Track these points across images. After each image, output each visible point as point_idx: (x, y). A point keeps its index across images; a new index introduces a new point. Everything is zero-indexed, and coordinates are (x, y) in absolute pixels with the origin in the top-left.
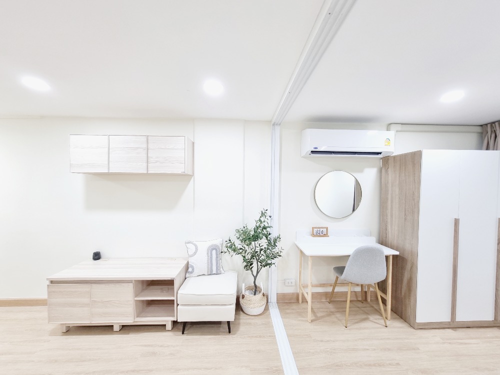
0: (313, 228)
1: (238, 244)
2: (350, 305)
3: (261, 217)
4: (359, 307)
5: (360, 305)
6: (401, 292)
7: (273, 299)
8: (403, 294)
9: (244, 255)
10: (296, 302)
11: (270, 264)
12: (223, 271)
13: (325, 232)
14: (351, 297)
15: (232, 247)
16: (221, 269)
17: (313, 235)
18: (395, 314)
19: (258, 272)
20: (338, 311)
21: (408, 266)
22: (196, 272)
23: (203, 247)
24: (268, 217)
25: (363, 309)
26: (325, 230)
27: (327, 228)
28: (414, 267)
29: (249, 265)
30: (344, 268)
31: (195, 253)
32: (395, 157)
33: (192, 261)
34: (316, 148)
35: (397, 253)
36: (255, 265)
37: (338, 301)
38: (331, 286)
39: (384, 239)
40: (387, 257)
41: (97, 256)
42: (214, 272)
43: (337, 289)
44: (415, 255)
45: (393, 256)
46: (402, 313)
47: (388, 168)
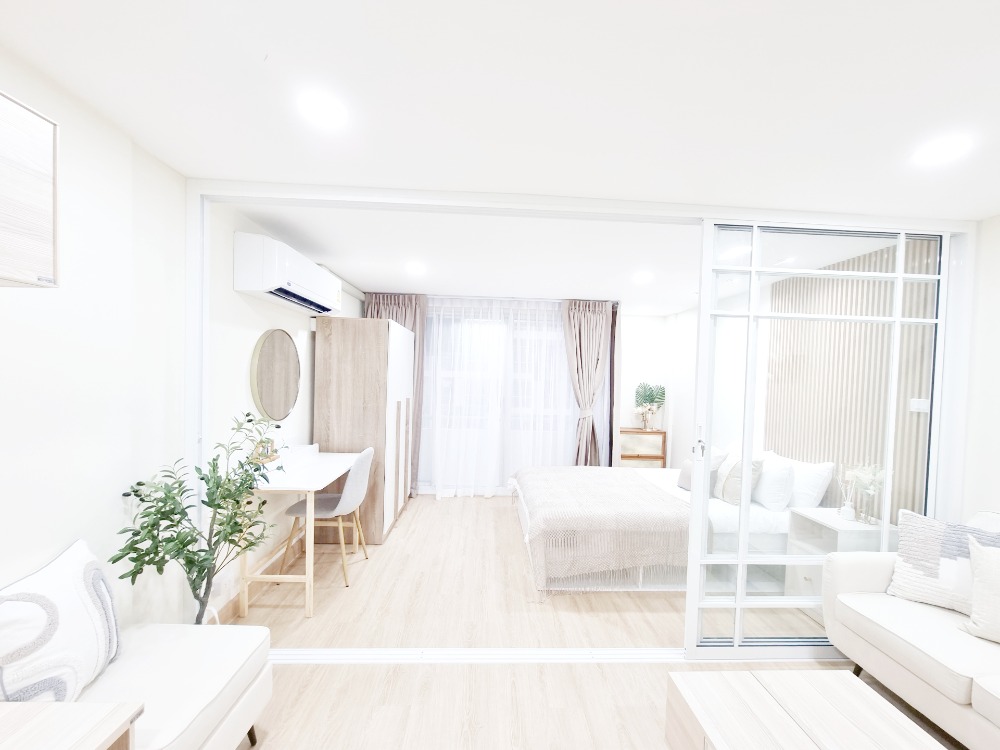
32: (343, 320)
34: (289, 284)
47: (330, 334)
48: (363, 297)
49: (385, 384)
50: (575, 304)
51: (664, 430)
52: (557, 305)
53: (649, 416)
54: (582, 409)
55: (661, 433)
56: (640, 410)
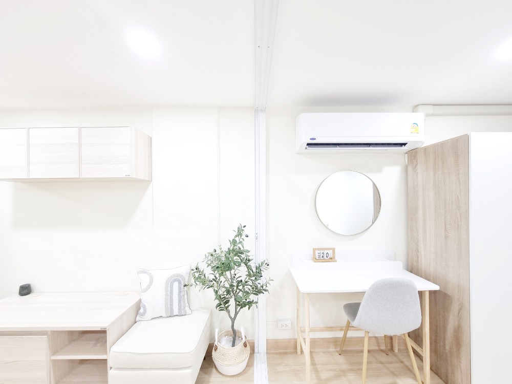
0: (314, 250)
1: (209, 273)
2: (368, 358)
3: (236, 236)
4: (381, 363)
5: (383, 358)
6: (444, 345)
7: (261, 347)
8: (447, 347)
9: (216, 289)
10: (293, 353)
11: (250, 303)
12: (188, 311)
13: (331, 255)
14: (369, 344)
15: (200, 278)
16: (187, 308)
17: (315, 260)
18: (436, 377)
19: (236, 313)
20: (351, 370)
21: (455, 308)
22: (150, 314)
23: (161, 279)
24: (244, 237)
25: (389, 366)
26: (330, 252)
27: (334, 250)
28: (464, 310)
29: (223, 304)
30: (358, 305)
31: (149, 287)
32: (425, 149)
33: (146, 298)
34: (314, 139)
35: (436, 287)
36: (232, 302)
37: (351, 351)
38: (341, 330)
39: (415, 264)
40: (421, 294)
41: (25, 290)
42: (176, 312)
43: (350, 334)
44: (465, 291)
45: (430, 292)
46: (447, 376)
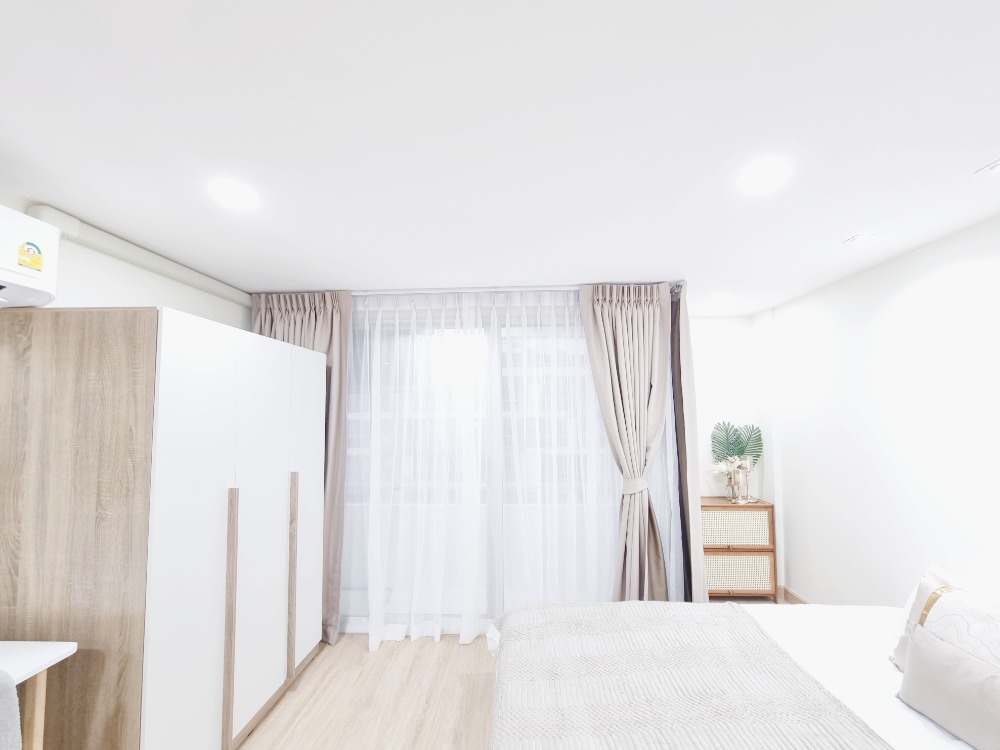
21: (110, 674)
28: (130, 669)
47: (28, 348)
48: (246, 299)
49: (148, 459)
50: (602, 293)
51: (768, 501)
52: (572, 294)
53: (740, 477)
54: (625, 478)
55: (766, 507)
56: (723, 466)
